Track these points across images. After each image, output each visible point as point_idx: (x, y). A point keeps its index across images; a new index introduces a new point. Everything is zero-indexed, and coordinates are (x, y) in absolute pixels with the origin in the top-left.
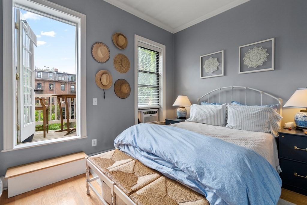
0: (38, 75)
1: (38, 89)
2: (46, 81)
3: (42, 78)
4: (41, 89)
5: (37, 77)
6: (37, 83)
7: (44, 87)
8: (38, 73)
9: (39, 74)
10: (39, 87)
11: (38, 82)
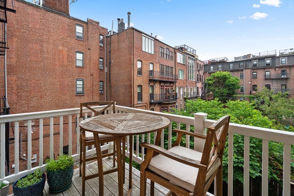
0: (282, 61)
1: (282, 76)
2: (292, 67)
3: (287, 64)
4: (285, 76)
5: (281, 64)
6: (281, 71)
7: (290, 73)
8: (282, 58)
9: (284, 60)
10: (284, 75)
11: (282, 69)
